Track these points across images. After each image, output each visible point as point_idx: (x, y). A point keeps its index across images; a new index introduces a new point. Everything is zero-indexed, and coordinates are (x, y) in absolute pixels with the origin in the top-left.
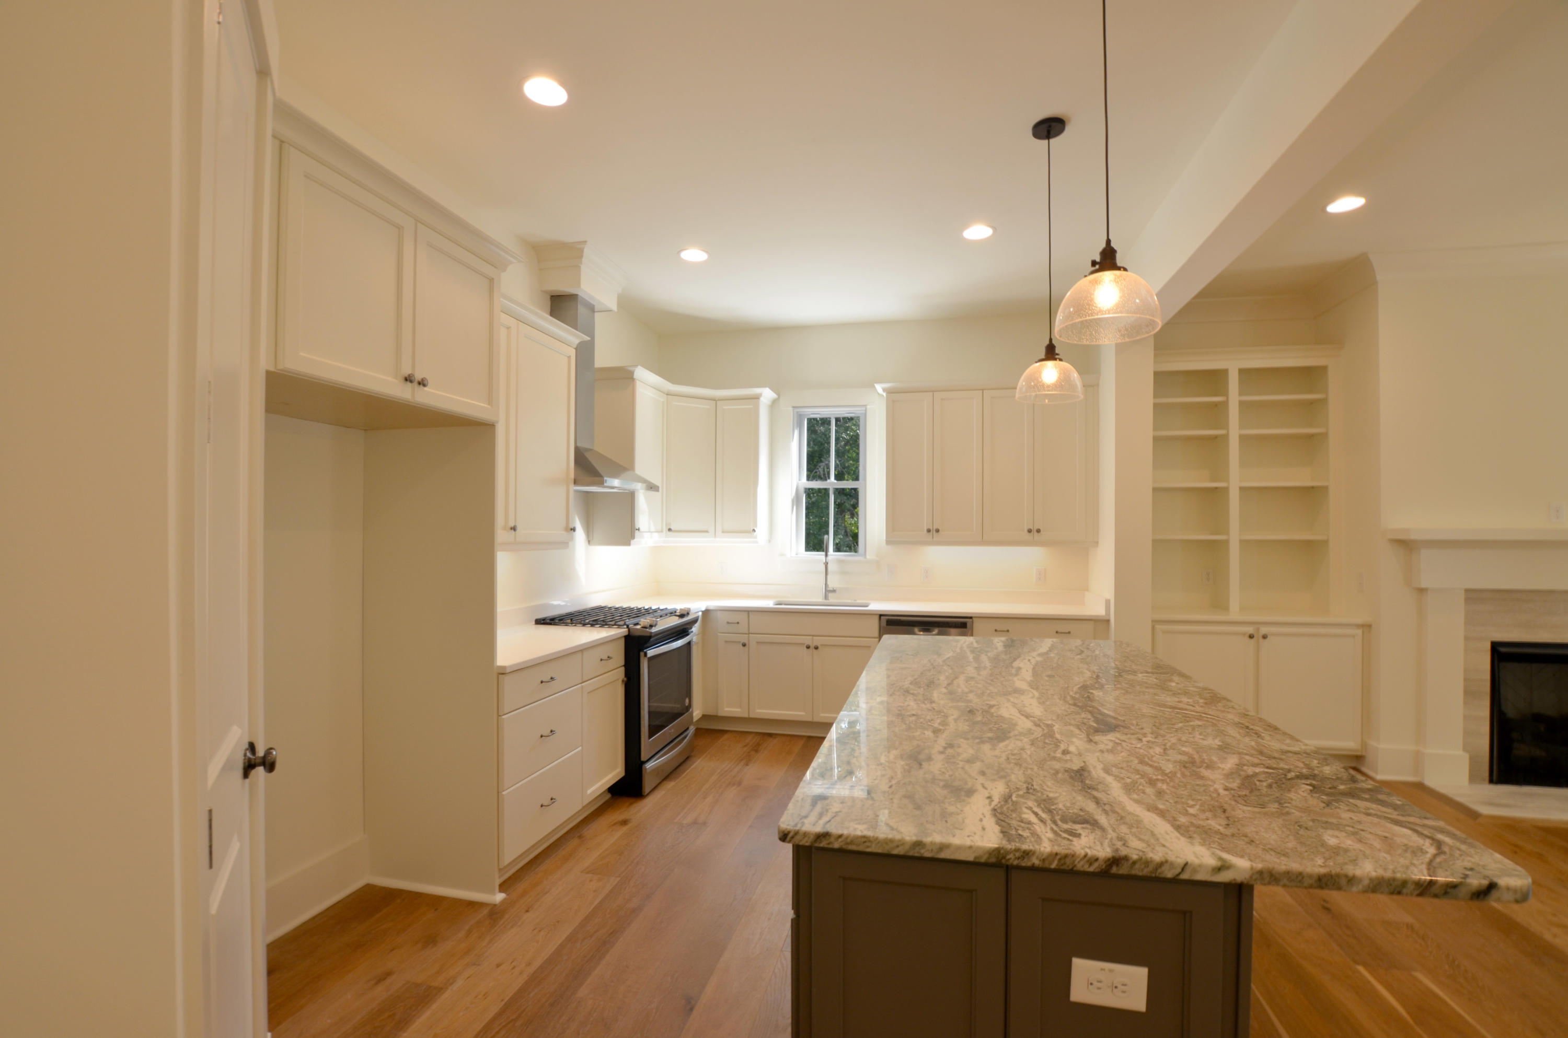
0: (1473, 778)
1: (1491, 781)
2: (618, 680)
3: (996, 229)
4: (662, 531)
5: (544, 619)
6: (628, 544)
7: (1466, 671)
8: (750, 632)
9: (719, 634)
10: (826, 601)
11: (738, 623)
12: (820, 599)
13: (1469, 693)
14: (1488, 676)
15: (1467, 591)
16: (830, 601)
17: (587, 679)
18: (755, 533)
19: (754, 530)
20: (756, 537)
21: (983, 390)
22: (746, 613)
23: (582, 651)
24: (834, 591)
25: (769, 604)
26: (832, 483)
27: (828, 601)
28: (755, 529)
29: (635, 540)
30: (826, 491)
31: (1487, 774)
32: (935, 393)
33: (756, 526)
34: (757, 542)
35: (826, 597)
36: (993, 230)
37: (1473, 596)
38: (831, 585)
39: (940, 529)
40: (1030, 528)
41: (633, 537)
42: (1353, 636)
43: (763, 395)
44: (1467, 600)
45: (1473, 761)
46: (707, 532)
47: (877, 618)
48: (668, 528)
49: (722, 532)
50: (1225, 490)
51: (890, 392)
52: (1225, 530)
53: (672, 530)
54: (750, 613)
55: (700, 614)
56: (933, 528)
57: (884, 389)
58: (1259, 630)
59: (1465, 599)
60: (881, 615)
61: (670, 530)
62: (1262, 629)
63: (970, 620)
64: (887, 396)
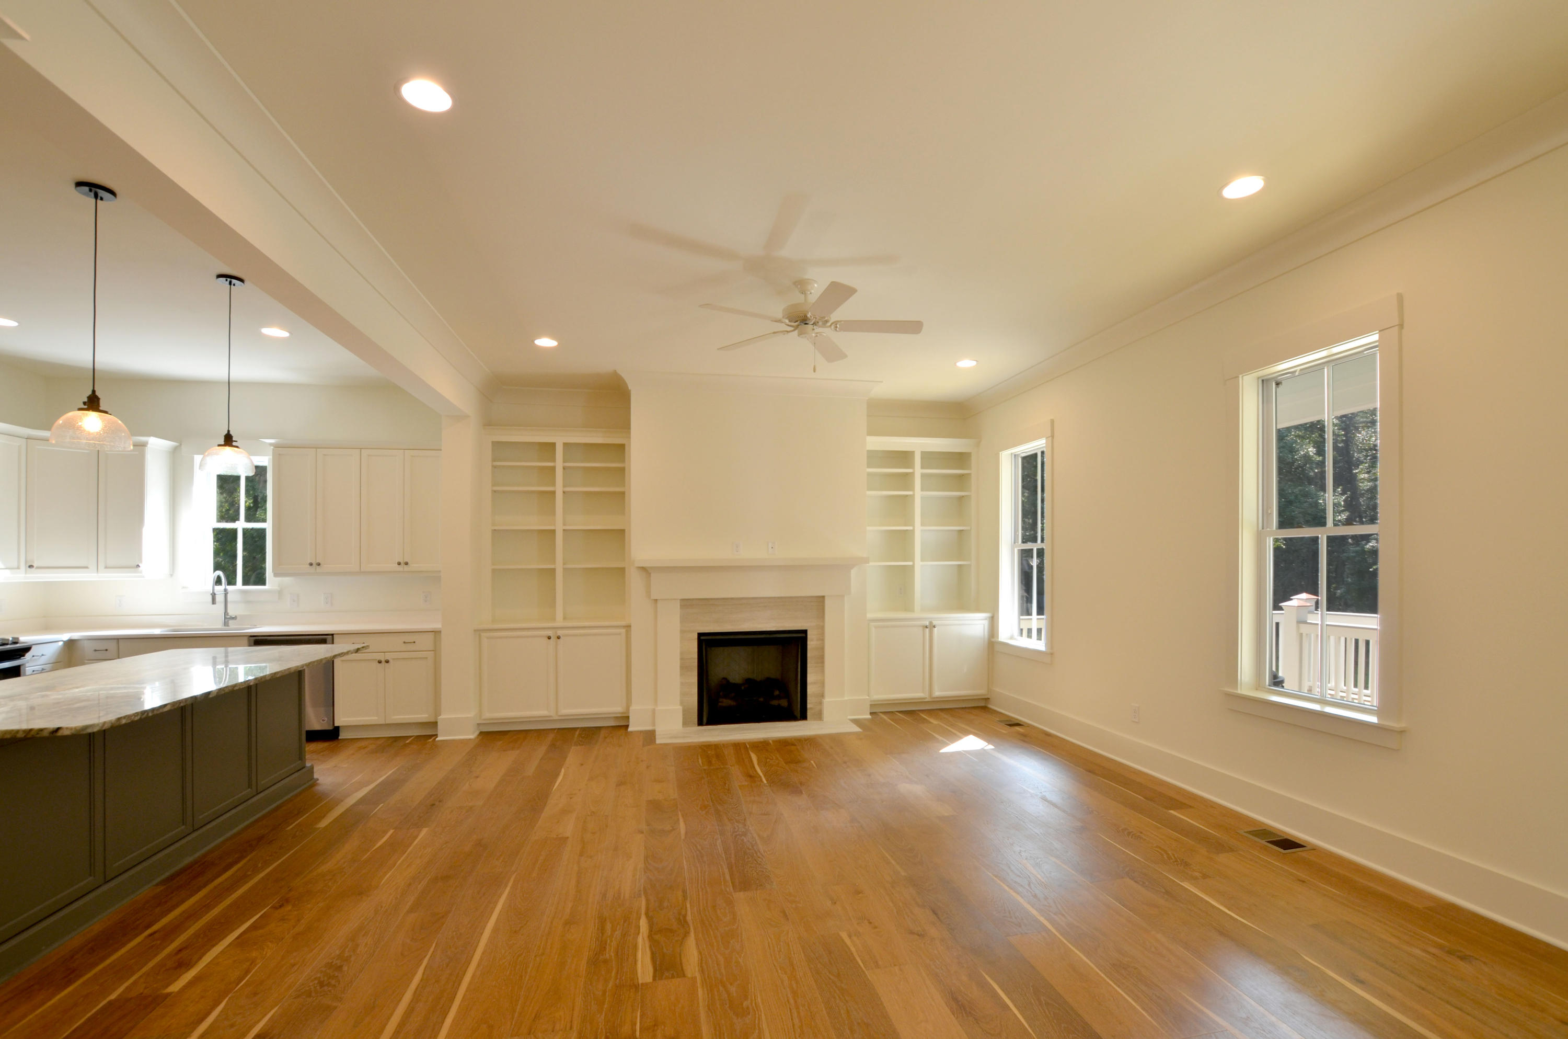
0: (685, 724)
1: (700, 723)
4: (18, 568)
7: (681, 653)
10: (227, 625)
11: (104, 652)
12: (220, 625)
13: (684, 668)
14: (696, 656)
15: (682, 600)
16: (232, 625)
18: (140, 569)
19: (138, 566)
20: (141, 572)
21: (361, 449)
22: (115, 641)
24: (237, 617)
26: (241, 525)
27: (230, 625)
28: (140, 565)
30: (234, 532)
31: (696, 720)
32: (318, 449)
33: (141, 562)
34: (143, 577)
37: (686, 603)
38: (231, 613)
39: (321, 563)
40: (400, 561)
42: (620, 634)
43: (149, 443)
44: (682, 606)
45: (685, 712)
46: (87, 568)
47: (246, 638)
48: (27, 566)
49: (106, 567)
50: (553, 532)
51: (276, 446)
52: (553, 560)
53: (35, 567)
54: (120, 640)
55: (61, 643)
56: (314, 562)
57: (271, 444)
58: (556, 633)
59: (681, 605)
60: (251, 636)
61: (31, 566)
62: (558, 632)
63: (331, 636)
64: (273, 450)
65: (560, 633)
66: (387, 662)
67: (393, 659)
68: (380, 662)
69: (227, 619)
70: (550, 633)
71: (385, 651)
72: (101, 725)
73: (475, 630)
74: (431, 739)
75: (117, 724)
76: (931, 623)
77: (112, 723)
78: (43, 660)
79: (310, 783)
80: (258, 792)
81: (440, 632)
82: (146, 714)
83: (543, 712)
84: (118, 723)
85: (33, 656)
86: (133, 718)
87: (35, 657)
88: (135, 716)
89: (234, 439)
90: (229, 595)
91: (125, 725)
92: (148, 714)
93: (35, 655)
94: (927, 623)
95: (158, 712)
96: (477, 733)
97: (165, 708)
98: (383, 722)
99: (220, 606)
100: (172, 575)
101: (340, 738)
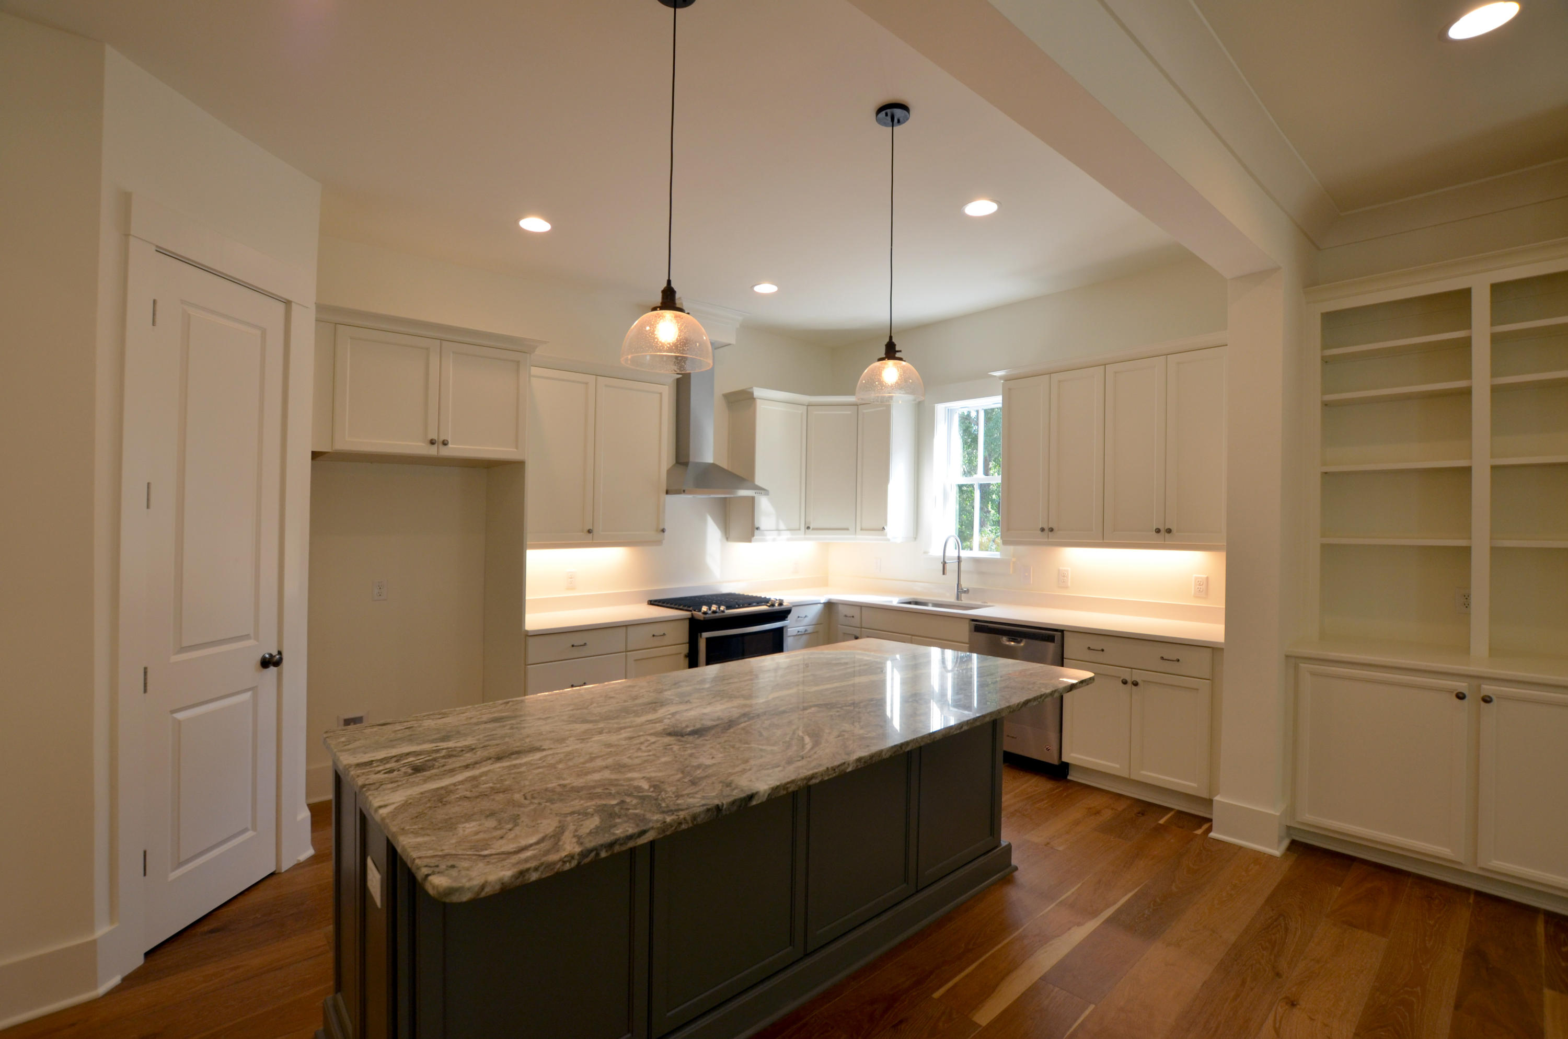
2: (680, 653)
3: (1001, 203)
4: (799, 529)
5: (656, 601)
6: (750, 541)
8: (863, 626)
9: (839, 626)
10: (958, 601)
11: (853, 617)
12: (952, 599)
16: (963, 602)
17: (631, 649)
18: (885, 531)
19: (884, 528)
20: (886, 535)
21: (1105, 365)
22: (859, 608)
23: (626, 626)
24: (967, 592)
25: (894, 601)
26: (979, 478)
27: (960, 602)
28: (885, 528)
29: (755, 537)
30: (971, 486)
32: (1052, 375)
33: (886, 525)
34: (887, 540)
35: (958, 598)
36: (998, 205)
38: (965, 585)
39: (1054, 529)
40: (1159, 527)
41: (753, 535)
46: (847, 529)
47: (968, 621)
48: (806, 527)
49: (862, 529)
50: (1468, 470)
51: (1007, 379)
52: (1466, 529)
53: (811, 528)
54: (863, 608)
55: (820, 606)
56: (1045, 527)
57: (1001, 378)
58: (1479, 687)
60: (973, 620)
61: (808, 528)
62: (1484, 686)
63: (1060, 633)
64: (1003, 384)
65: (1488, 689)
66: (1135, 684)
67: (1144, 681)
68: (1125, 682)
69: (960, 591)
70: (1462, 686)
71: (1132, 667)
72: (476, 889)
73: (1287, 657)
74: (1200, 827)
75: (518, 882)
77: (502, 884)
78: (806, 621)
79: (1007, 870)
80: (919, 889)
81: (1222, 649)
82: (593, 854)
83: (1444, 851)
84: (520, 879)
85: (798, 617)
86: (558, 866)
87: (799, 618)
88: (564, 862)
89: (897, 349)
90: (962, 564)
91: (538, 882)
92: (598, 854)
93: (800, 616)
95: (624, 848)
96: (1286, 843)
97: (644, 837)
98: (1126, 776)
99: (952, 577)
100: (915, 539)
101: (1069, 778)
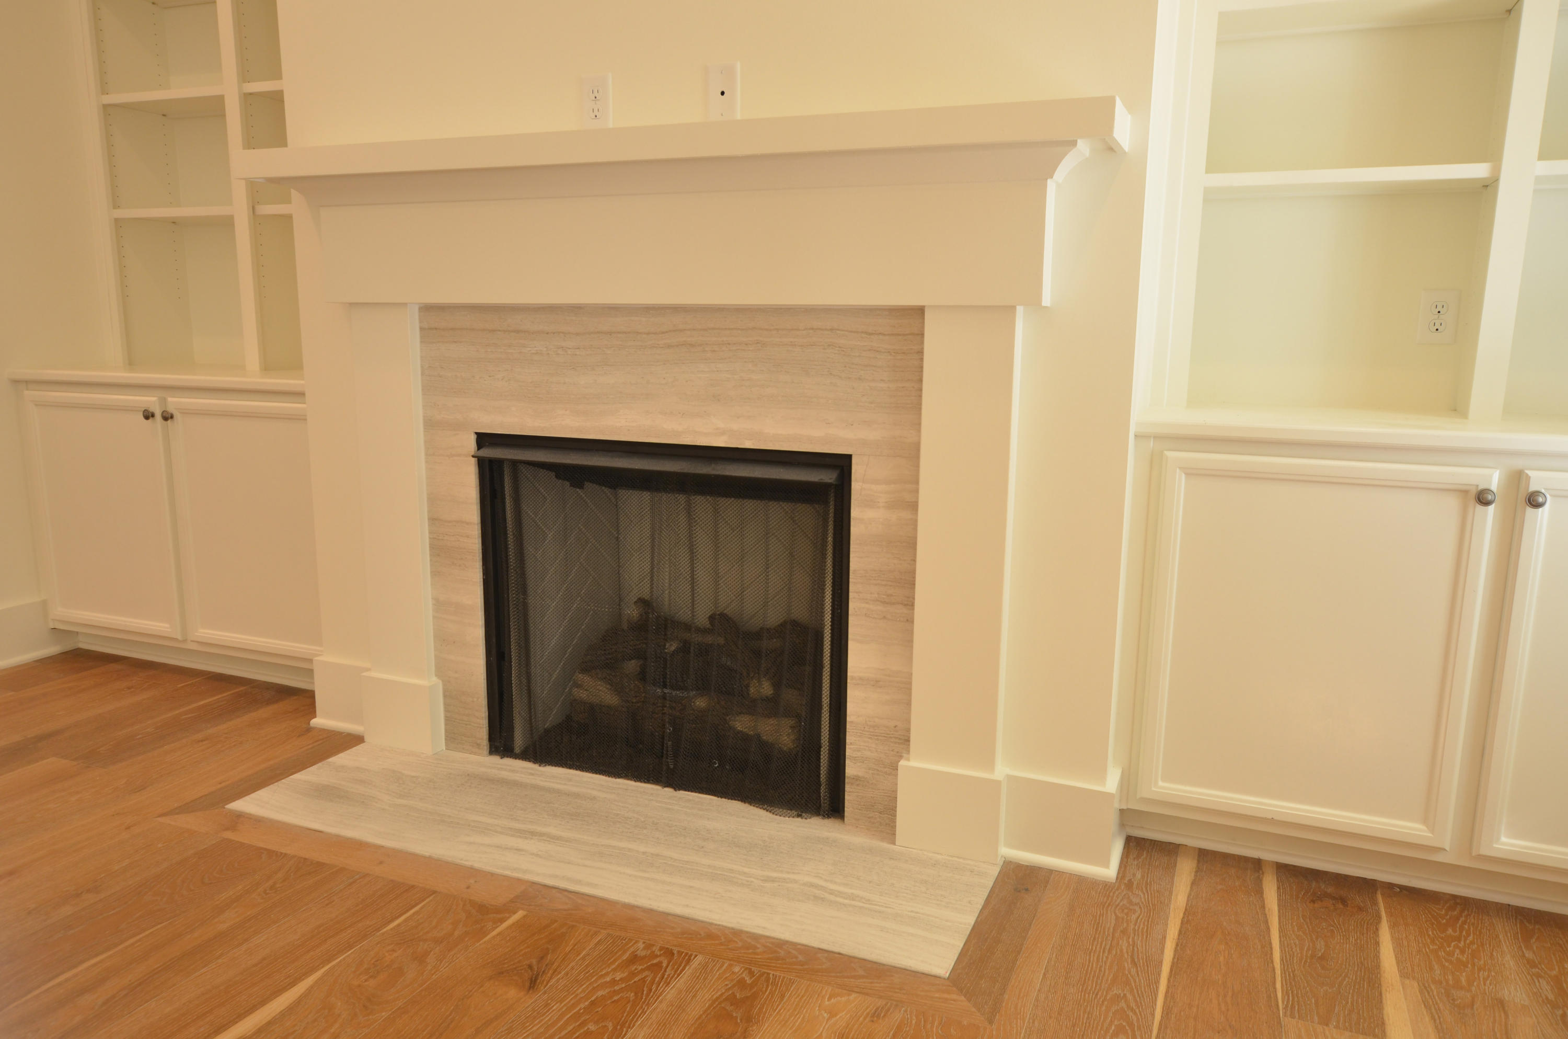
0: (453, 738)
1: (499, 747)
7: (433, 502)
14: (474, 514)
15: (427, 309)
31: (485, 734)
37: (436, 323)
44: (429, 334)
45: (448, 699)
58: (164, 402)
59: (421, 329)
62: (170, 399)
70: (152, 401)
76: (1517, 478)
94: (1494, 480)
